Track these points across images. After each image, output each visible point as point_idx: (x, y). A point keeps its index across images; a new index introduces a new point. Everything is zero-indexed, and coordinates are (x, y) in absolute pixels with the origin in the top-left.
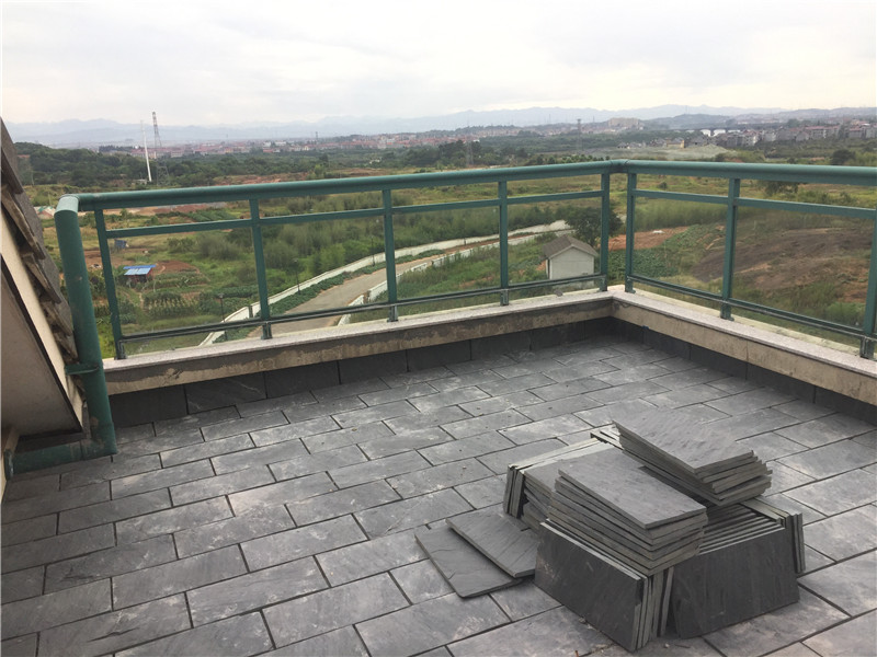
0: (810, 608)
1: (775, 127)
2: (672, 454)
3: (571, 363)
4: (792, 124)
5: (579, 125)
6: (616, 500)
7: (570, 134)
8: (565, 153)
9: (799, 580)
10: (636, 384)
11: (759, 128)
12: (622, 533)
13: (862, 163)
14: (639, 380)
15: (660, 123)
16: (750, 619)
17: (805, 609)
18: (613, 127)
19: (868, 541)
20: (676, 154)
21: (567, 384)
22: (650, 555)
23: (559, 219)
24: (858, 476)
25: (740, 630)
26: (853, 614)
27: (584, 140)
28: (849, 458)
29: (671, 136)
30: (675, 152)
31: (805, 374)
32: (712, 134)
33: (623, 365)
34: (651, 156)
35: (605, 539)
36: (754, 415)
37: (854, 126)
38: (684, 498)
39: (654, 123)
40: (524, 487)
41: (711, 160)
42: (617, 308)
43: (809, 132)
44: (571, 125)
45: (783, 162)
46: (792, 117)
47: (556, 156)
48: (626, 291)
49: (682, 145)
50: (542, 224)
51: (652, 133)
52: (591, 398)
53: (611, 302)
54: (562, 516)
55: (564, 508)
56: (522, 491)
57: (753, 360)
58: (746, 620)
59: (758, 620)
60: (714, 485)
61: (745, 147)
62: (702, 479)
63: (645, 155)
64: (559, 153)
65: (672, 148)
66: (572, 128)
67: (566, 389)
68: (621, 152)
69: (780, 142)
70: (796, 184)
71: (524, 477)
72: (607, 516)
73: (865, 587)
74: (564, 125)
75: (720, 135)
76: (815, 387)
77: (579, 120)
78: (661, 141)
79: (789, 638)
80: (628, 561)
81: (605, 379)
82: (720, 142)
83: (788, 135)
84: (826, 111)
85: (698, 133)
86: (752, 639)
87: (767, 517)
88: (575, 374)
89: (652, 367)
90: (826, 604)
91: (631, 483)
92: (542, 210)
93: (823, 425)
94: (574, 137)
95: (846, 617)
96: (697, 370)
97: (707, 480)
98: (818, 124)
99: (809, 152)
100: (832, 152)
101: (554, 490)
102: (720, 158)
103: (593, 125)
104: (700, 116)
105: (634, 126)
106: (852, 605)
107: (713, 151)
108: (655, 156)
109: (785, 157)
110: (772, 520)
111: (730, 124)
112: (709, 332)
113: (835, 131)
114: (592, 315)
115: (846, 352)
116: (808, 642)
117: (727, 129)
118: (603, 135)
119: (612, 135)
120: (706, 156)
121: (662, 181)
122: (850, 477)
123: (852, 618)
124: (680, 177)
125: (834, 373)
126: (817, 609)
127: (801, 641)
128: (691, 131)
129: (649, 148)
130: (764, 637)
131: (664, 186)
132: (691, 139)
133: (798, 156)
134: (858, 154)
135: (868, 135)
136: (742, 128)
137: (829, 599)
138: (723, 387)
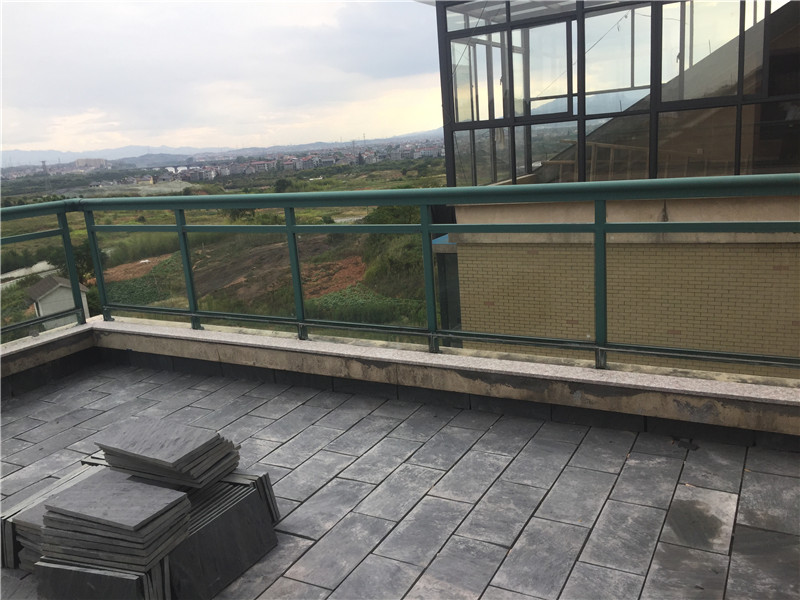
0: (286, 546)
1: (227, 163)
2: (152, 457)
3: (59, 400)
4: (240, 160)
5: (44, 167)
6: (105, 514)
7: (36, 175)
8: (35, 194)
9: (277, 527)
10: (128, 404)
11: (215, 164)
12: (115, 542)
13: (298, 189)
14: (130, 399)
15: (127, 162)
16: (242, 574)
17: (283, 548)
18: (81, 168)
19: (322, 478)
20: (147, 189)
21: (57, 421)
22: (143, 553)
23: (40, 260)
24: (311, 432)
25: (235, 587)
26: (317, 539)
27: (53, 181)
28: (304, 419)
29: (140, 174)
30: (147, 188)
31: (265, 361)
32: (176, 171)
33: (113, 390)
34: (125, 193)
35: (101, 554)
36: (232, 404)
37: (286, 161)
38: (167, 491)
39: (120, 163)
40: (15, 534)
41: (180, 194)
42: (98, 337)
43: (254, 166)
44: (35, 167)
45: (239, 193)
46: (239, 154)
47: (25, 198)
48: (105, 320)
49: (151, 182)
50: (22, 267)
51: (121, 172)
52: (85, 427)
53: (92, 333)
54: (56, 548)
55: (56, 540)
56: (14, 538)
57: (224, 360)
58: (238, 577)
59: (248, 572)
60: (192, 472)
61: (207, 181)
62: (180, 470)
63: (117, 192)
64: (28, 195)
65: (142, 185)
66: (38, 170)
67: (55, 426)
68: (94, 191)
69: (233, 175)
70: (252, 210)
71: (13, 525)
72: (99, 532)
73: (322, 514)
74: (28, 167)
75: (184, 172)
76: (274, 370)
77: (43, 162)
78: (131, 179)
79: (273, 576)
80: (126, 566)
81: (96, 407)
82: (185, 177)
83: (239, 169)
84: (264, 149)
85: (164, 170)
86: (245, 590)
87: (242, 485)
88: (65, 409)
89: (142, 385)
90: (298, 539)
91: (118, 494)
92: (20, 253)
93: (284, 399)
94: (42, 179)
95: (313, 542)
96: (182, 378)
97: (185, 470)
98: (260, 160)
99: (258, 182)
100: (274, 181)
101: (43, 527)
102: (187, 192)
103: (60, 166)
104: (162, 155)
105: (102, 166)
106: (316, 531)
107: (179, 186)
108: (128, 193)
109: (240, 188)
110: (246, 485)
111: (189, 162)
112: (185, 343)
113: (274, 164)
114: (75, 349)
115: (290, 338)
116: (287, 574)
117: (188, 166)
118: (73, 175)
119: (81, 175)
120: (174, 190)
121: (139, 215)
122: (306, 433)
123: (316, 541)
124: (156, 211)
125: (283, 356)
126: (292, 545)
127: (282, 575)
128: (157, 169)
129: (120, 185)
130: (255, 584)
131: (142, 219)
132: (158, 176)
133: (250, 186)
134: (294, 182)
135: (298, 167)
136: (201, 164)
137: (299, 533)
138: (204, 388)
